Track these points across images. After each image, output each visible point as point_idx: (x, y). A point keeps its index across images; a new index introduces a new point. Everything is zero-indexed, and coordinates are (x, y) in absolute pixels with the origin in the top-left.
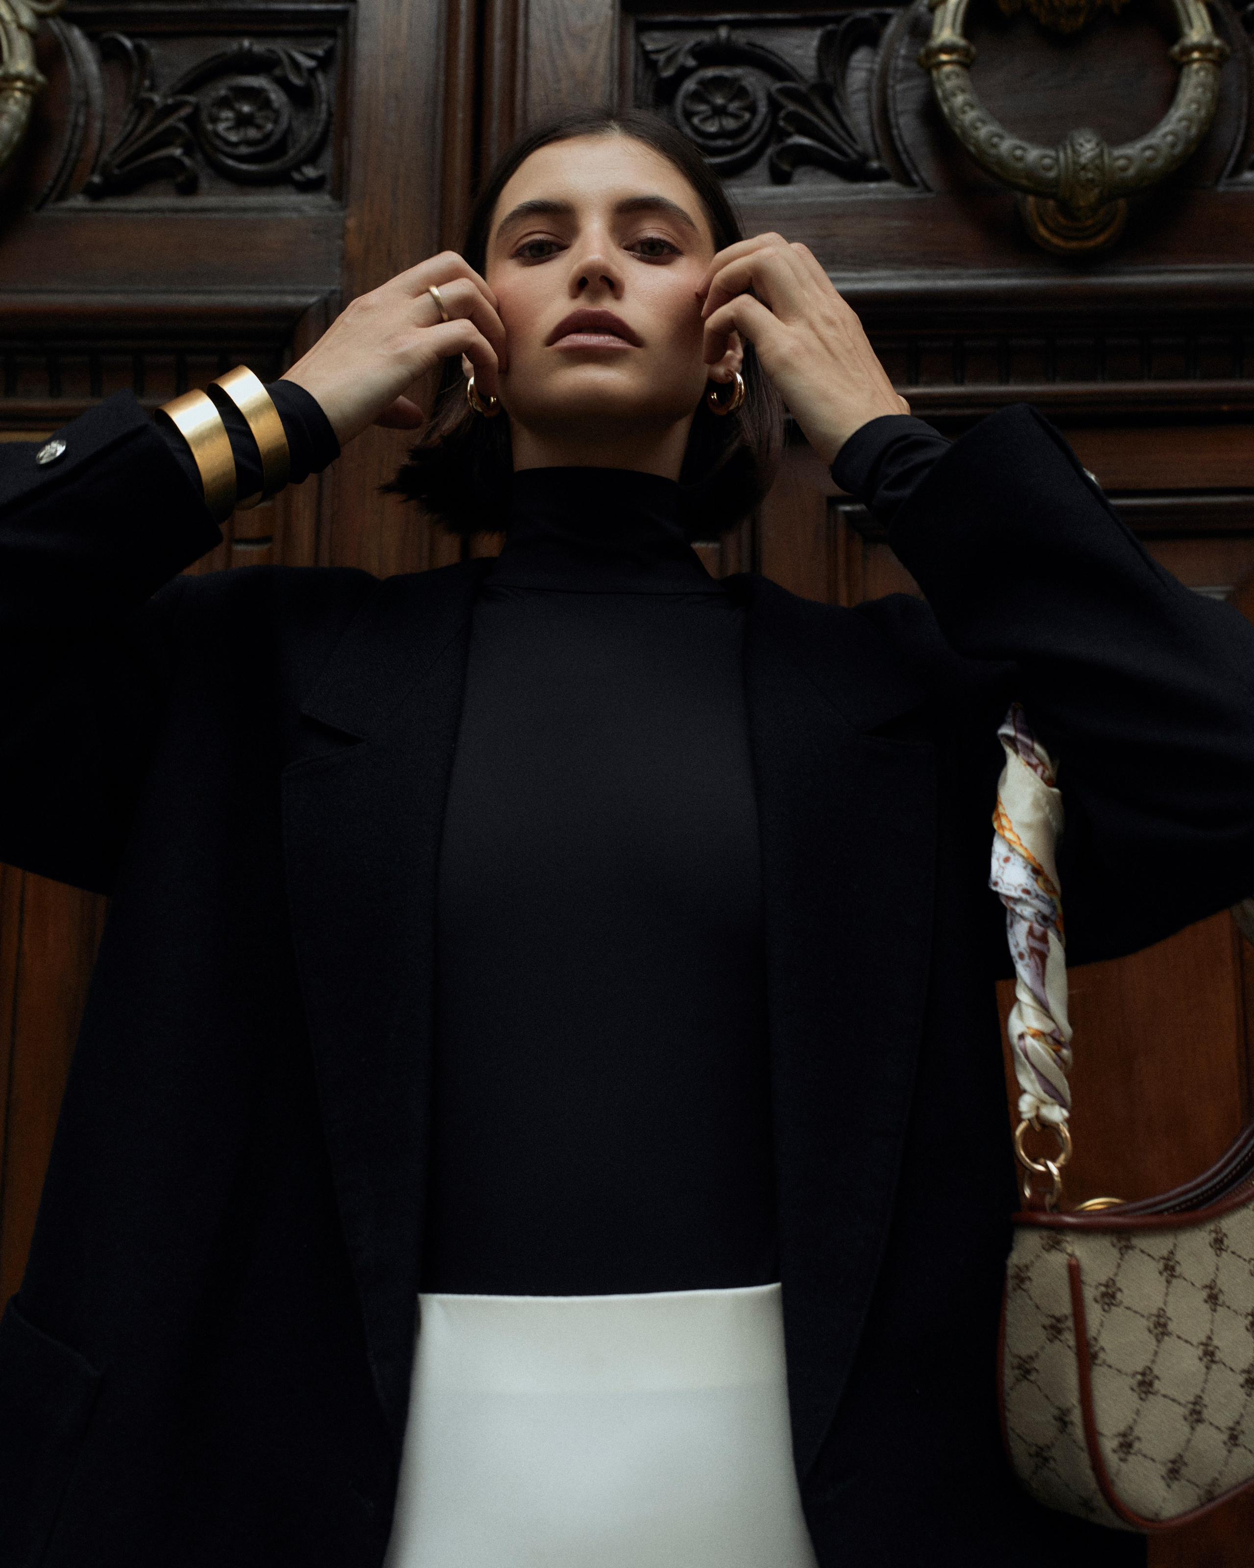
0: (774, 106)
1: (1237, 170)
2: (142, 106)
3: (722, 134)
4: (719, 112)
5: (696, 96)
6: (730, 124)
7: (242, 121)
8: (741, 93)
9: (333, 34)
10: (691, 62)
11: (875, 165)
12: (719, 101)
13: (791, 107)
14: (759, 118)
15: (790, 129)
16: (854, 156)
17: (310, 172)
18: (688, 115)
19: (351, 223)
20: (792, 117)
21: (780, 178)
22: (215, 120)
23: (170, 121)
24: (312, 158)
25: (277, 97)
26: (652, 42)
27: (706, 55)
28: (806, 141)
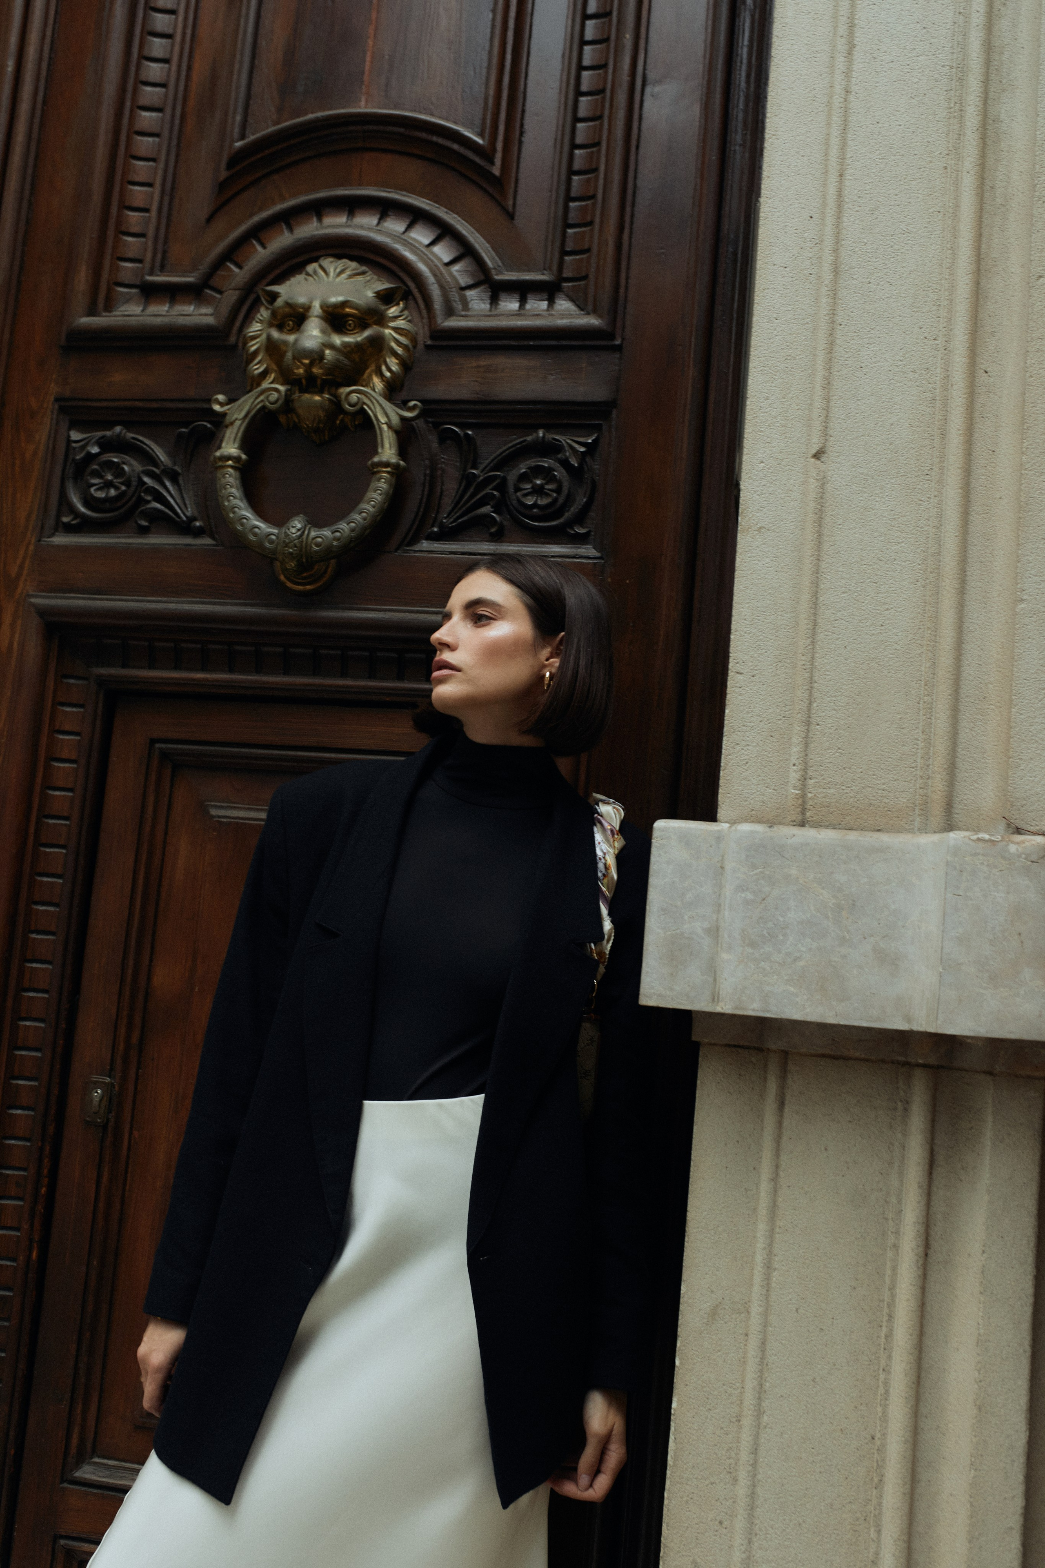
0: (140, 483)
1: (415, 540)
3: (108, 500)
4: (107, 485)
5: (95, 474)
6: (114, 495)
8: (123, 473)
10: (95, 450)
11: (197, 524)
12: (110, 477)
13: (150, 483)
14: (132, 489)
15: (149, 498)
16: (184, 518)
18: (90, 486)
20: (150, 490)
21: (140, 530)
26: (75, 435)
27: (106, 446)
28: (158, 506)
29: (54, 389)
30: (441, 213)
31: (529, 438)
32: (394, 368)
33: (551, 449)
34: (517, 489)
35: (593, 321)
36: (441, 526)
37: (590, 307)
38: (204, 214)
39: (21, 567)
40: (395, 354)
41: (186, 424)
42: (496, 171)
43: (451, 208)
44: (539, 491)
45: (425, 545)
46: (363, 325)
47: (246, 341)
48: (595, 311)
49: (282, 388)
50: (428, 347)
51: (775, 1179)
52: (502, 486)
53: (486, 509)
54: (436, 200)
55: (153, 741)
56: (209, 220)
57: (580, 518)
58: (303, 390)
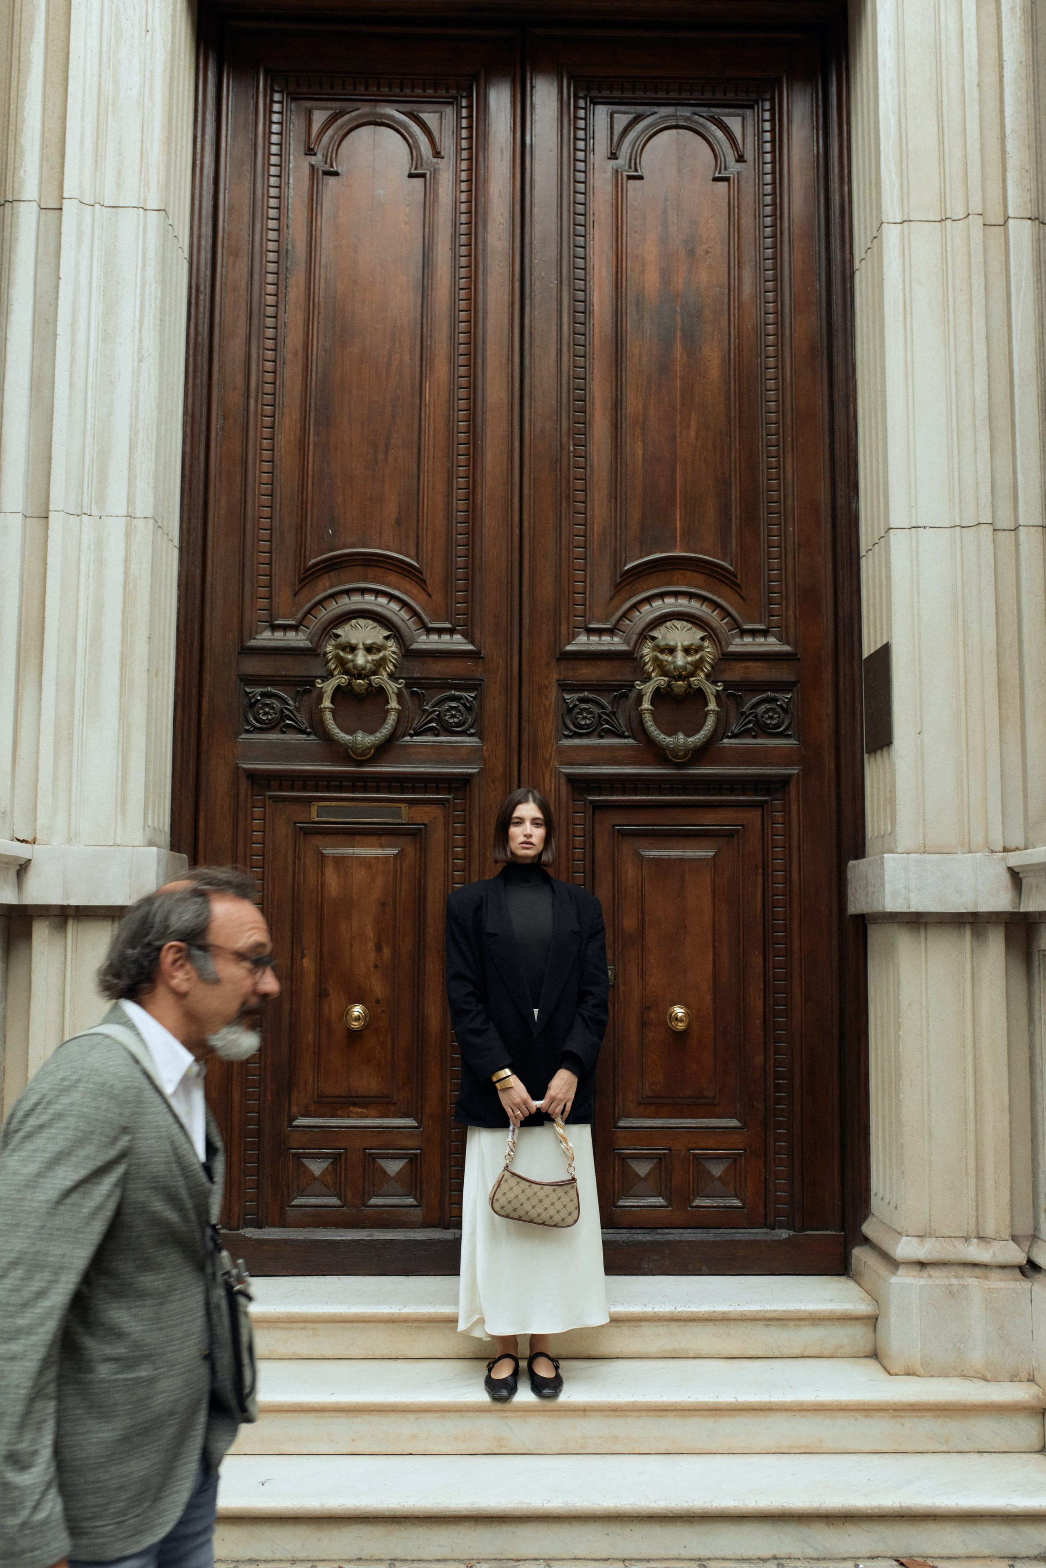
0: (600, 717)
1: (722, 739)
2: (425, 711)
3: (586, 724)
4: (585, 718)
5: (579, 713)
6: (588, 722)
7: (453, 716)
8: (591, 713)
9: (477, 689)
10: (577, 703)
11: (627, 734)
12: (585, 714)
13: (605, 717)
14: (596, 719)
15: (604, 723)
16: (621, 732)
17: (472, 731)
18: (577, 719)
19: (485, 748)
20: (605, 720)
21: (601, 737)
22: (445, 716)
23: (433, 716)
24: (472, 727)
25: (462, 708)
26: (567, 696)
27: (581, 700)
28: (607, 726)
29: (555, 676)
30: (715, 598)
31: (764, 695)
32: (709, 668)
33: (774, 700)
34: (762, 717)
35: (787, 648)
36: (732, 732)
37: (785, 641)
38: (608, 596)
39: (551, 754)
40: (708, 662)
41: (617, 691)
42: (739, 582)
43: (719, 596)
44: (771, 718)
45: (725, 741)
46: (697, 652)
47: (642, 657)
48: (788, 644)
49: (666, 679)
50: (720, 659)
51: (926, 961)
52: (756, 717)
53: (751, 725)
54: (711, 591)
55: (614, 826)
56: (611, 599)
57: (787, 729)
58: (676, 681)
